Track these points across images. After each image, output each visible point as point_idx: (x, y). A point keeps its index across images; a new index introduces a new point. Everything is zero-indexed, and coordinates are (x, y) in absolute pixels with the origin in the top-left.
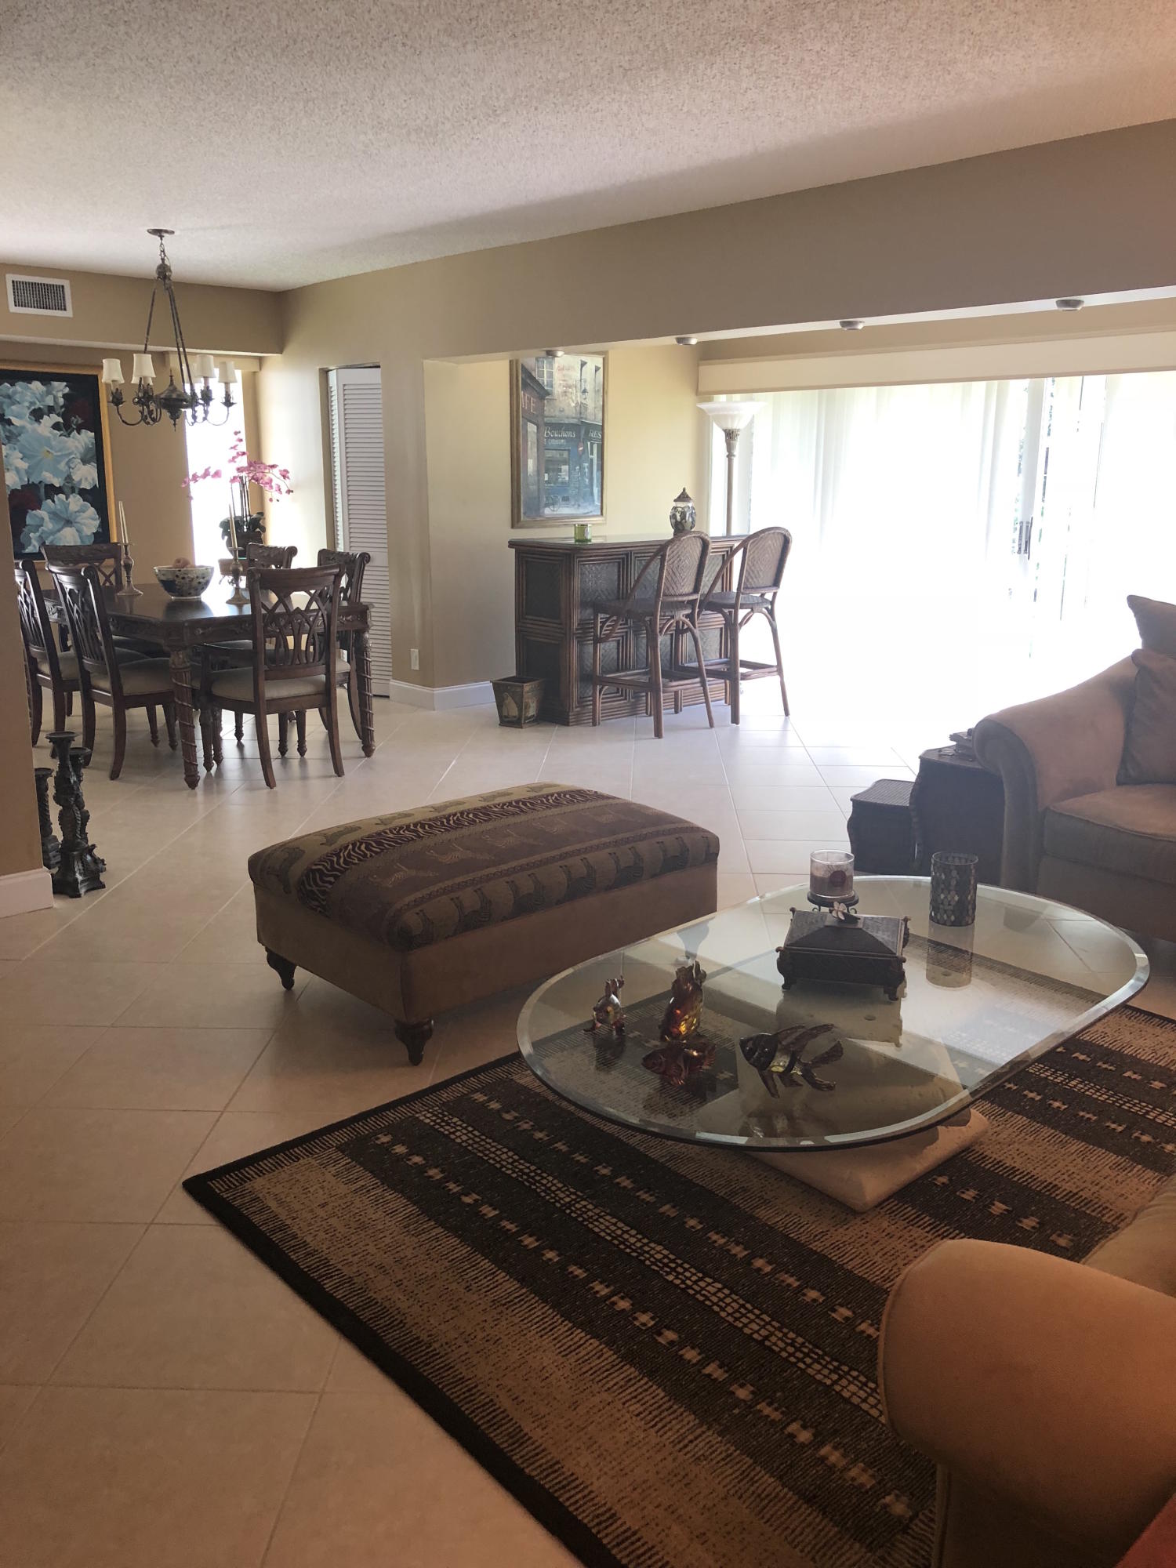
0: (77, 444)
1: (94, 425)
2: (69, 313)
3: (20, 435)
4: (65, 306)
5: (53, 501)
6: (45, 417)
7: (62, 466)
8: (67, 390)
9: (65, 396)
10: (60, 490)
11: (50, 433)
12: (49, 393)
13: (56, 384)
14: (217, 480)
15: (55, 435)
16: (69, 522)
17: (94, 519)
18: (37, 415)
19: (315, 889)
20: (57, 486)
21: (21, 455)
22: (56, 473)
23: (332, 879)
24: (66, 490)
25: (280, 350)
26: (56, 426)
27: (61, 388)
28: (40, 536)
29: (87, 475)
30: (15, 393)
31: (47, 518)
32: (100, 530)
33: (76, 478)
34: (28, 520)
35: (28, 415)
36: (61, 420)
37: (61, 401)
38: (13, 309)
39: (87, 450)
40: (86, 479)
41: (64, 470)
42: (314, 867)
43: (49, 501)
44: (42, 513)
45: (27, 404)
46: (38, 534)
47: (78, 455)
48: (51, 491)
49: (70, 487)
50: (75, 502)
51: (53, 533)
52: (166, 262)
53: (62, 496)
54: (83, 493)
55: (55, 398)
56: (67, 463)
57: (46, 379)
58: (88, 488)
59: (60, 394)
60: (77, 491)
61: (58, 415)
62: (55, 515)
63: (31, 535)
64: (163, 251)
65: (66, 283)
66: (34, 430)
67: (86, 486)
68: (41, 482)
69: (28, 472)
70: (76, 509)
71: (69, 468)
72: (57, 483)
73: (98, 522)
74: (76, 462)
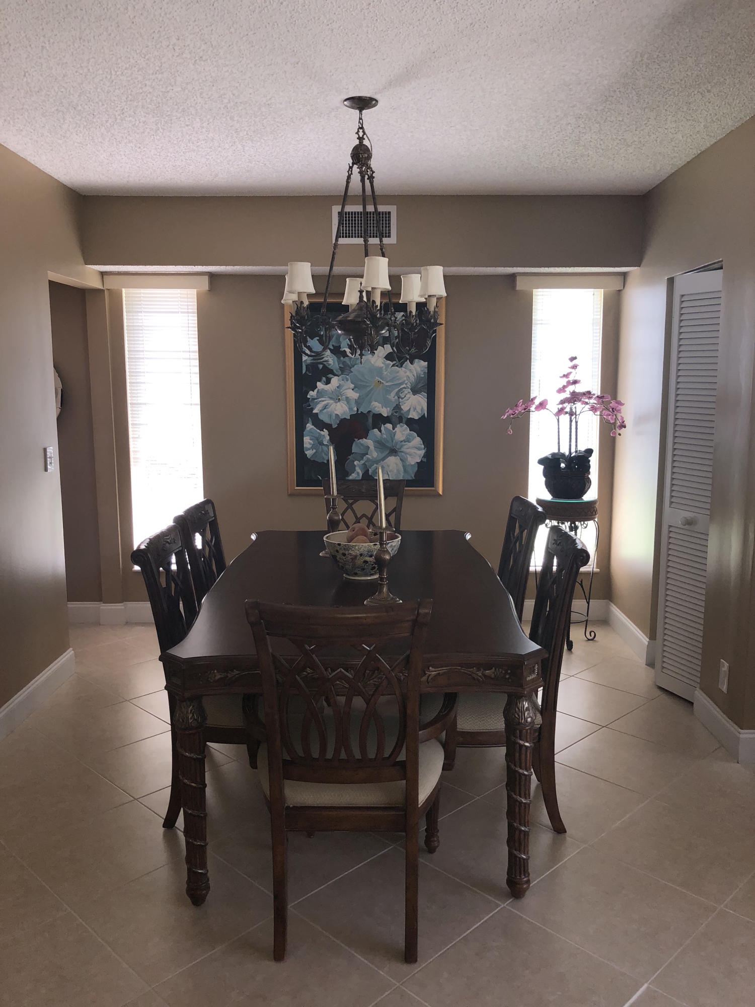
0: (408, 373)
1: (429, 354)
2: (392, 241)
3: (353, 366)
4: (390, 232)
5: (380, 431)
6: (380, 348)
7: (392, 396)
10: (387, 420)
11: (383, 363)
14: (543, 412)
15: (387, 366)
16: (393, 452)
17: (419, 449)
20: (385, 415)
21: (352, 386)
22: (385, 403)
24: (394, 420)
25: (638, 264)
26: (389, 357)
28: (364, 464)
29: (415, 405)
31: (372, 447)
32: (425, 460)
33: (405, 408)
34: (354, 449)
36: (394, 350)
39: (418, 379)
40: (415, 409)
41: (393, 400)
43: (376, 430)
44: (368, 442)
46: (362, 462)
47: (409, 385)
48: (379, 420)
49: (398, 417)
50: (402, 432)
51: (377, 462)
53: (389, 426)
54: (410, 423)
56: (397, 394)
58: (416, 418)
60: (404, 421)
61: (392, 345)
62: (380, 445)
63: (356, 463)
64: (362, 128)
65: (392, 209)
66: (367, 361)
67: (415, 415)
68: (369, 412)
69: (358, 402)
70: (402, 439)
71: (399, 398)
72: (385, 412)
73: (422, 452)
74: (406, 392)
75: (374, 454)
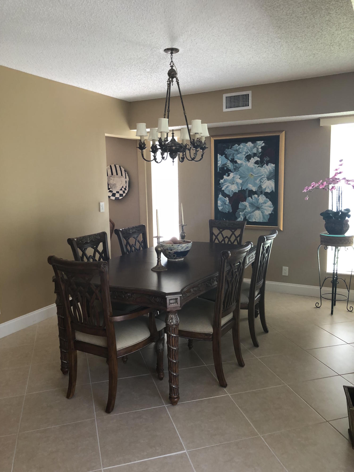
0: (265, 170)
1: (275, 161)
2: (250, 107)
3: (240, 168)
4: (248, 104)
5: (252, 198)
6: (252, 158)
7: (258, 181)
8: (264, 144)
9: (262, 148)
10: (255, 193)
11: (253, 166)
12: (255, 147)
13: (258, 142)
15: (255, 167)
16: (258, 208)
17: (270, 207)
18: (248, 158)
20: (254, 191)
21: (239, 177)
22: (254, 186)
24: (258, 193)
26: (256, 163)
27: (260, 144)
28: (244, 214)
29: (269, 185)
30: (240, 148)
31: (248, 206)
32: (273, 213)
33: (264, 187)
34: (240, 206)
35: (244, 158)
36: (259, 159)
37: (260, 150)
38: (225, 110)
39: (270, 173)
40: (268, 187)
41: (258, 183)
43: (250, 198)
44: (246, 203)
45: (244, 153)
47: (266, 176)
48: (251, 193)
49: (260, 192)
50: (262, 199)
51: (250, 213)
52: (174, 68)
53: (256, 196)
54: (267, 195)
55: (258, 149)
56: (260, 180)
57: (254, 140)
58: (269, 192)
59: (260, 147)
60: (263, 193)
61: (258, 157)
62: (252, 205)
63: (240, 213)
64: (172, 62)
65: (250, 93)
66: (246, 165)
68: (247, 189)
69: (242, 185)
70: (262, 202)
71: (261, 182)
72: (254, 189)
73: (272, 209)
74: (264, 179)
75: (249, 209)
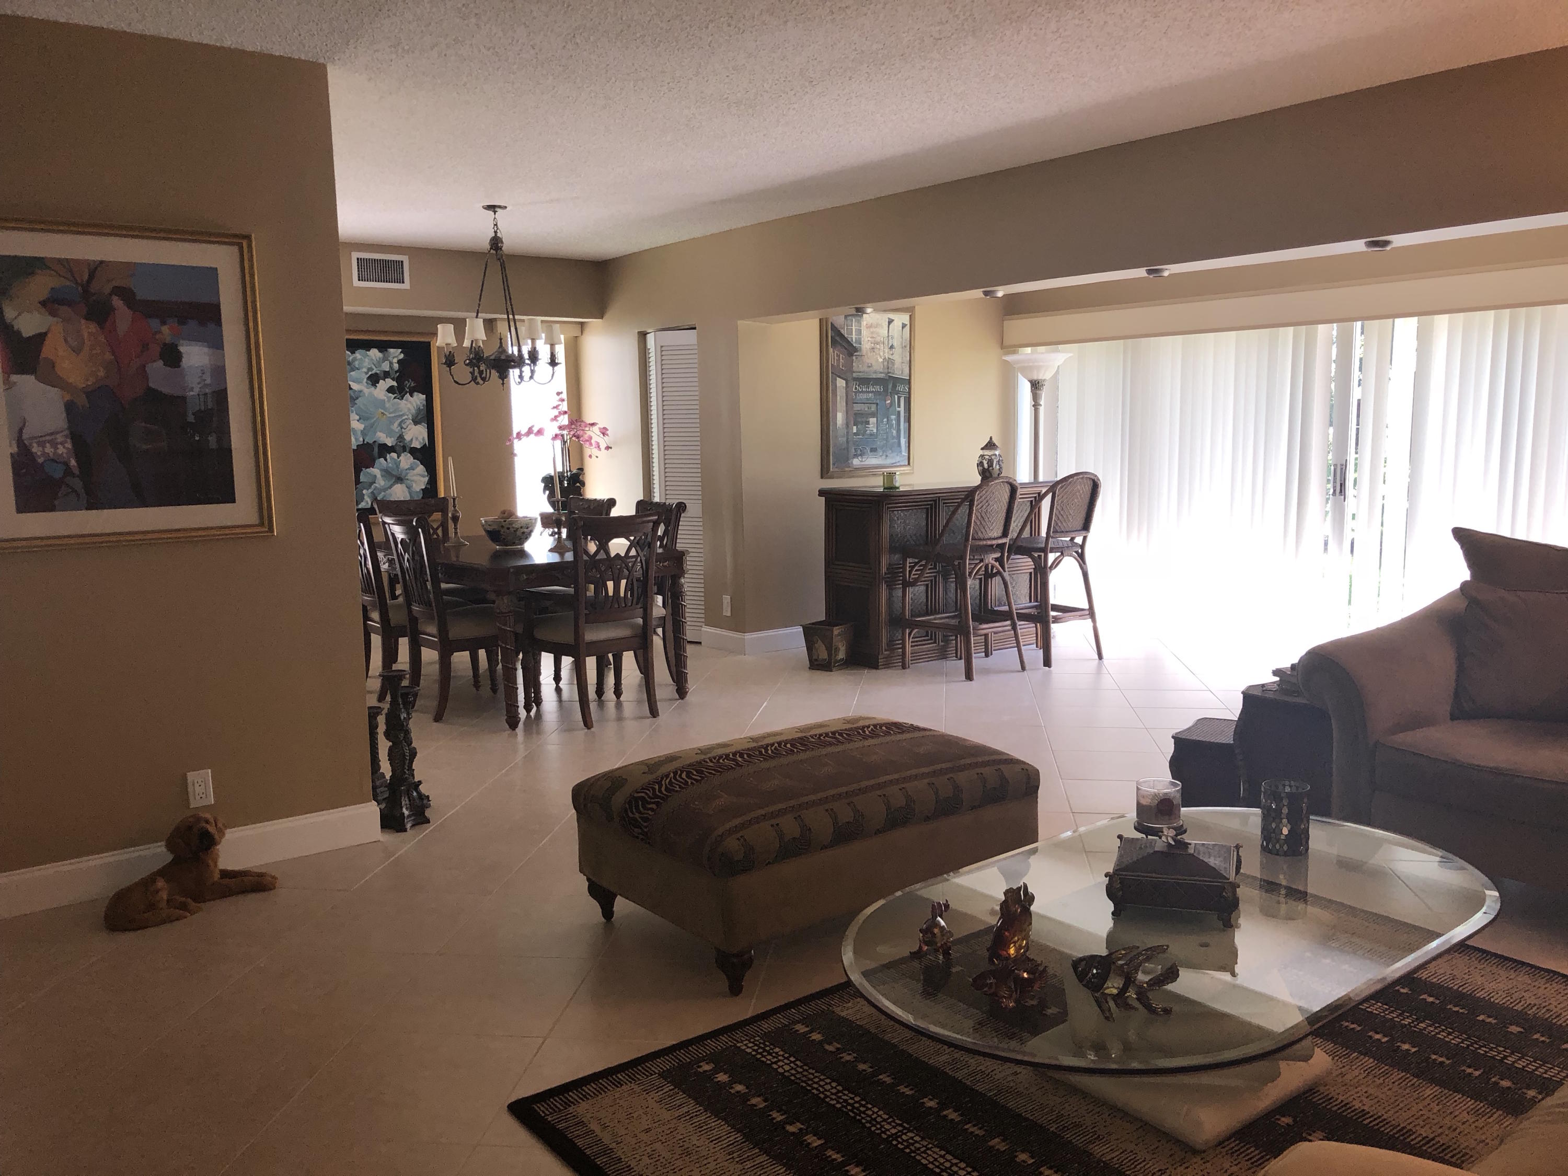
0: (409, 406)
1: (427, 389)
2: (406, 285)
3: (357, 398)
4: (403, 279)
5: (386, 460)
6: (381, 381)
7: (395, 426)
8: (402, 356)
9: (399, 362)
10: (392, 449)
11: (385, 396)
12: (385, 359)
13: (392, 350)
14: (540, 438)
15: (389, 398)
16: (399, 479)
17: (423, 476)
18: (374, 380)
19: (637, 815)
20: (390, 445)
21: (358, 417)
22: (390, 434)
23: (654, 806)
24: (397, 448)
25: (600, 314)
26: (390, 390)
27: (396, 354)
28: (372, 493)
29: (417, 435)
30: (354, 359)
31: (379, 476)
32: (429, 486)
33: (407, 437)
34: (363, 478)
35: (365, 380)
36: (395, 384)
37: (396, 366)
38: (356, 283)
39: (419, 411)
40: (417, 439)
41: (396, 430)
42: (636, 795)
43: (382, 460)
44: (375, 471)
45: (365, 370)
46: (370, 491)
47: (410, 417)
48: (384, 450)
49: (401, 447)
50: (406, 460)
51: (385, 490)
52: (499, 235)
53: (394, 455)
54: (413, 452)
55: (391, 363)
56: (400, 424)
57: (383, 346)
58: (419, 447)
59: (395, 360)
60: (408, 450)
61: (393, 379)
62: (387, 473)
63: (365, 492)
64: (496, 225)
65: (405, 259)
66: (371, 394)
67: (417, 445)
68: (375, 442)
69: (363, 433)
70: (407, 467)
71: (402, 428)
72: (390, 442)
73: (427, 479)
74: (408, 423)
75: (381, 482)
